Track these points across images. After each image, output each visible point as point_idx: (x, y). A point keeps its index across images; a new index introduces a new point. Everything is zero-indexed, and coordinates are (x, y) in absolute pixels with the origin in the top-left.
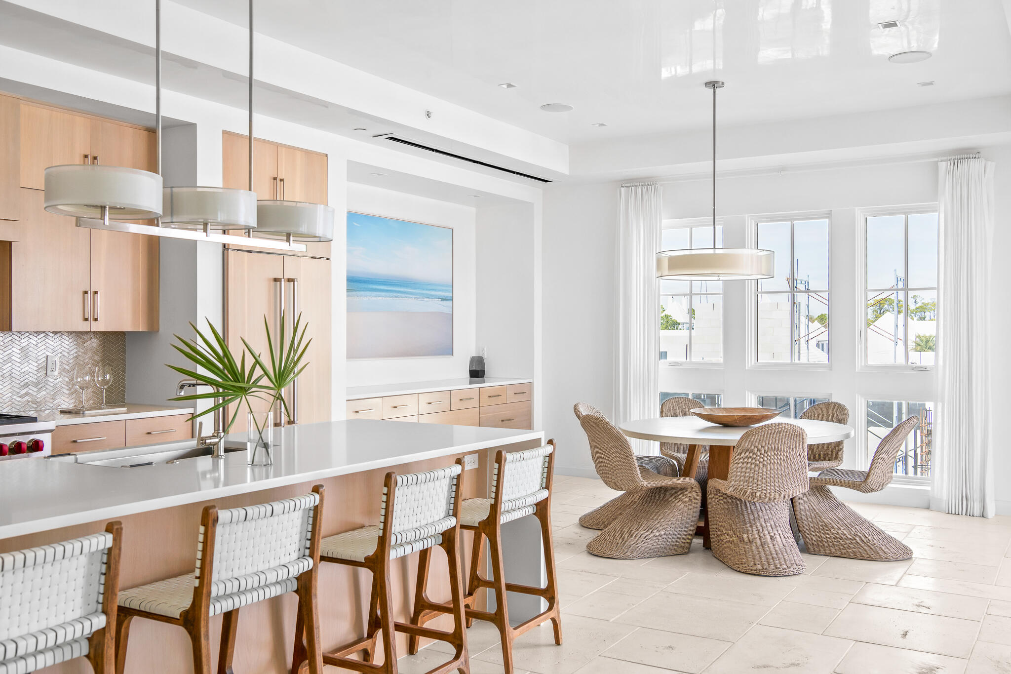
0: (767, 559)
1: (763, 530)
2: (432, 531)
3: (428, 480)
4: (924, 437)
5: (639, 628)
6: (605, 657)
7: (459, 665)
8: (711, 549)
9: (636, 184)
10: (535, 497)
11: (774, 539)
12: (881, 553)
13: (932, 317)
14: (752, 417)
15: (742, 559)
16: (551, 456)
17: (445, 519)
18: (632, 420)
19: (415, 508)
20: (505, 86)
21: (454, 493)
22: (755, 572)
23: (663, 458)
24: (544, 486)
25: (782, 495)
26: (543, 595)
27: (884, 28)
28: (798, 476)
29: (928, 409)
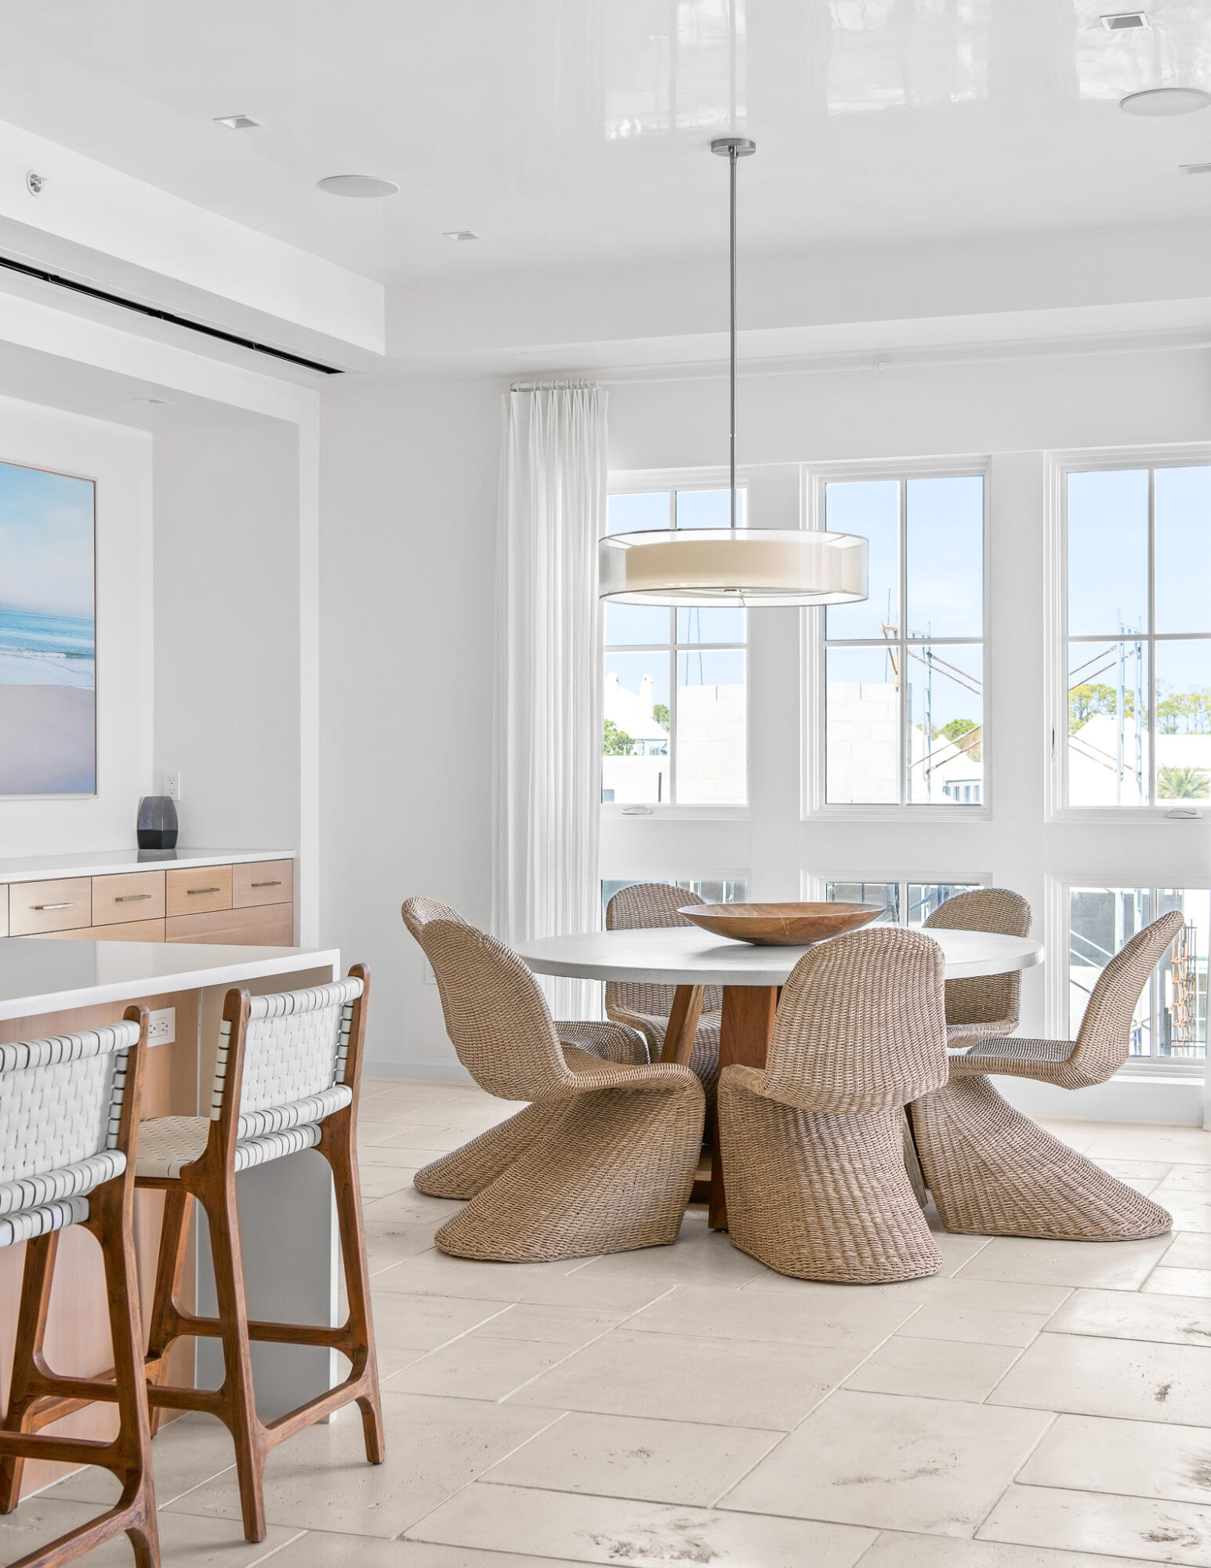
0: (857, 1245)
1: (846, 1180)
2: (64, 1186)
3: (56, 1057)
4: (1180, 986)
5: (569, 1412)
6: (489, 1483)
7: (132, 1521)
8: (727, 1231)
9: (546, 385)
10: (320, 1104)
11: (871, 1199)
12: (1104, 1222)
13: (1192, 728)
14: (820, 921)
15: (799, 1247)
16: (357, 1005)
17: (97, 1156)
18: (537, 937)
19: (23, 1130)
20: (231, 123)
21: (121, 1092)
22: (829, 1276)
23: (614, 1026)
24: (341, 1079)
25: (889, 1097)
26: (340, 1344)
27: (1112, 28)
28: (925, 1051)
29: (1188, 924)
